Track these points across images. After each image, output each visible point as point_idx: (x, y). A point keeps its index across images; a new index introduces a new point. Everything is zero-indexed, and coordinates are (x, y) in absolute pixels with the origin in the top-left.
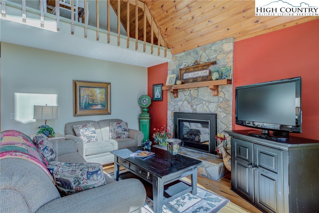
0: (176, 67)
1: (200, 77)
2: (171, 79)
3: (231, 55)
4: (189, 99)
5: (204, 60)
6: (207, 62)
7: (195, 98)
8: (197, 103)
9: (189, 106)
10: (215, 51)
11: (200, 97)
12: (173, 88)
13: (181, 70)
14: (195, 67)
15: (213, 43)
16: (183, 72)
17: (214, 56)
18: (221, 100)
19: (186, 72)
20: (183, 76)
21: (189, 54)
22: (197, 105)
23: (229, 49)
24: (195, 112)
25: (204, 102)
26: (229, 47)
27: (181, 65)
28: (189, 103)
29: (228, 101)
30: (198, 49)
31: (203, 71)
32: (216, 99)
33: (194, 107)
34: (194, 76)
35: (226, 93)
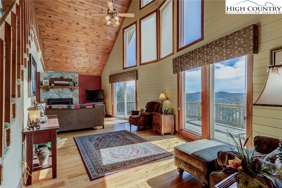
0: (48, 76)
1: (65, 84)
2: (46, 82)
3: (78, 79)
4: (58, 92)
5: (66, 77)
6: (67, 78)
7: (61, 92)
8: (62, 94)
9: (58, 96)
10: (72, 75)
11: (64, 92)
12: (49, 87)
13: (51, 78)
14: (62, 79)
15: (71, 72)
16: (53, 80)
17: (71, 77)
18: (74, 93)
19: (55, 80)
20: (54, 82)
21: (58, 73)
22: (62, 95)
23: (77, 76)
24: (61, 98)
25: (66, 94)
26: (77, 75)
27: (52, 76)
28: (57, 94)
29: (77, 94)
30: (62, 72)
31: (66, 82)
32: (72, 93)
33: (61, 96)
34: (61, 83)
35: (76, 91)
